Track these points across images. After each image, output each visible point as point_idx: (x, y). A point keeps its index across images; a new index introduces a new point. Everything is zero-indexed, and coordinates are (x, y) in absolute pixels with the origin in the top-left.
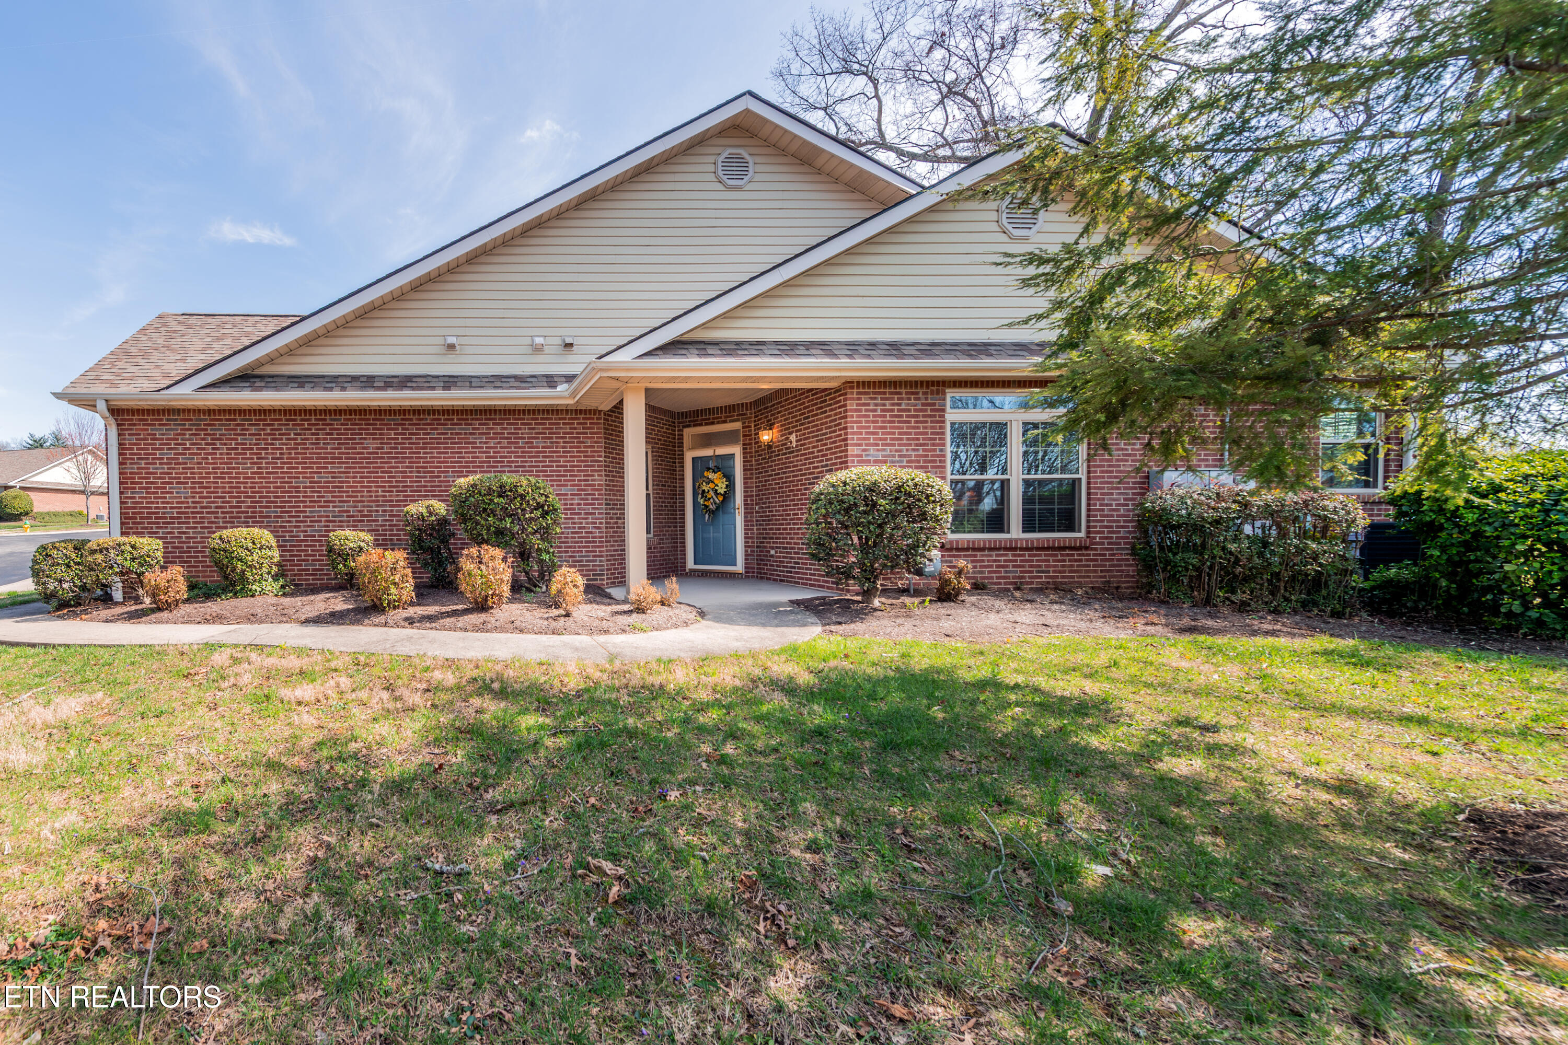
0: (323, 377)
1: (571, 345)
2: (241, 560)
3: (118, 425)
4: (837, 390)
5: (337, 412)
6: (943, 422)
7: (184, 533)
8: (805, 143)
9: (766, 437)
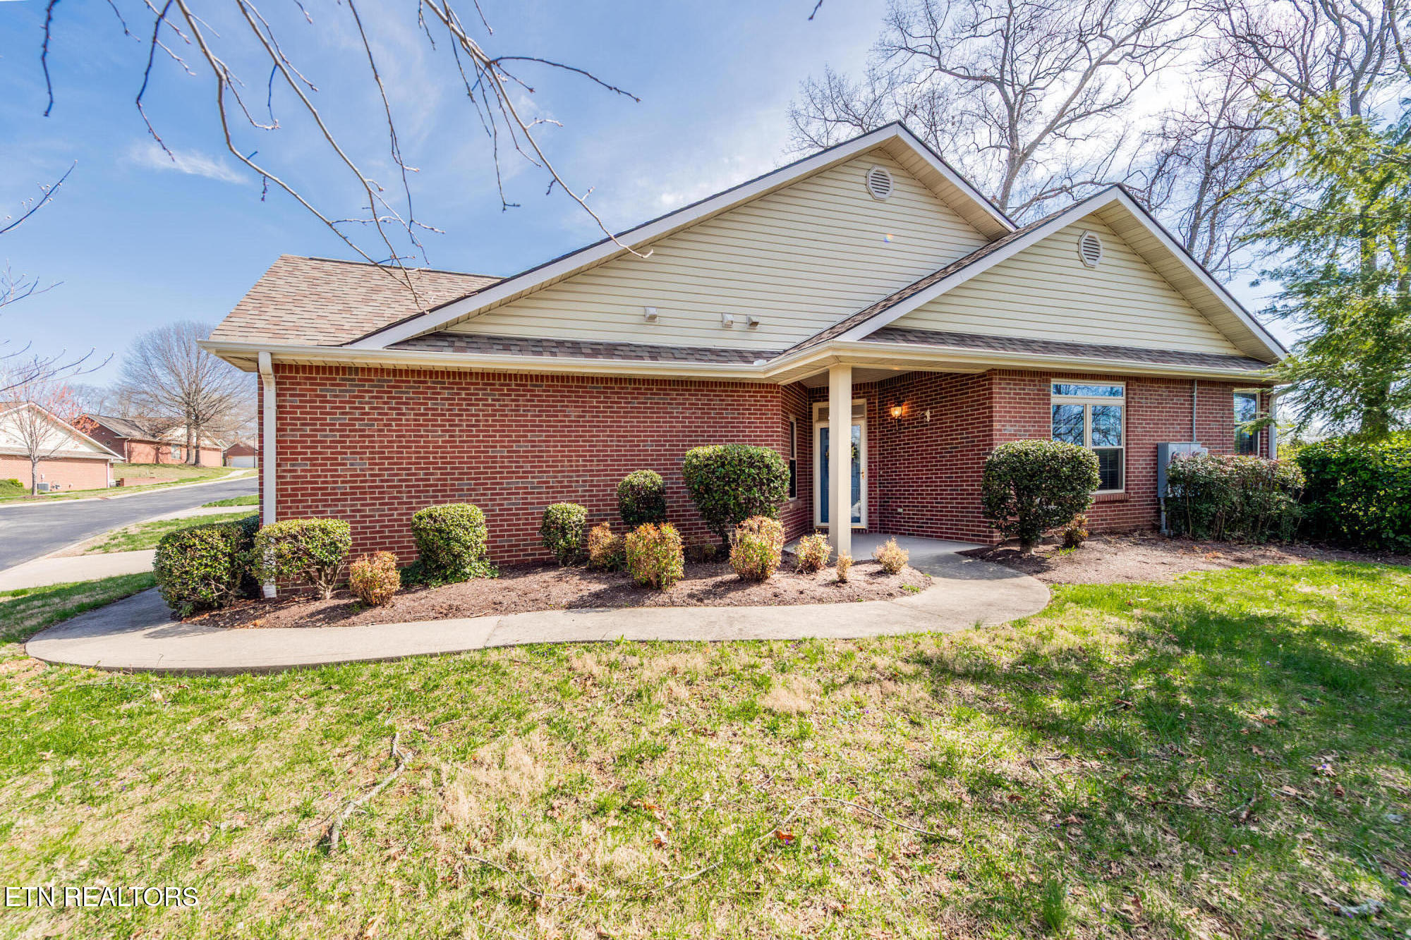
0: (526, 340)
1: (755, 324)
2: (458, 541)
3: (277, 383)
4: (982, 376)
5: (539, 378)
6: (1049, 404)
7: (359, 511)
8: (934, 171)
9: (896, 412)
